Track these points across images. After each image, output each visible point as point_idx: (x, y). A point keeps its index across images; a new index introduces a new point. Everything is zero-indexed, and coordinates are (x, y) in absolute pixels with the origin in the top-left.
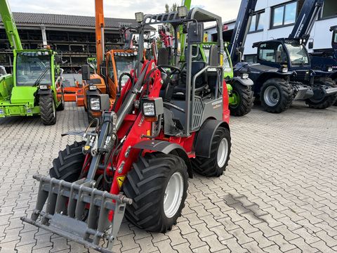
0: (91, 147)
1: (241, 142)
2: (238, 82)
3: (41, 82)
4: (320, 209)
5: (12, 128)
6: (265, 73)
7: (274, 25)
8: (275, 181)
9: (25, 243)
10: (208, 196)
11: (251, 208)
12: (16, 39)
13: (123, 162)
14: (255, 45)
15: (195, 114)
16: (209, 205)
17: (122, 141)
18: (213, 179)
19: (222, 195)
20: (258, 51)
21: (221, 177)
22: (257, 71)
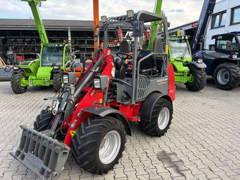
0: (53, 109)
1: (188, 111)
2: (194, 65)
3: (56, 65)
4: (235, 171)
5: (37, 93)
6: (218, 58)
7: (234, 22)
8: (205, 144)
9: (11, 170)
10: (146, 150)
11: (176, 163)
12: (44, 36)
13: (76, 121)
14: (213, 37)
15: (140, 89)
16: (144, 157)
17: (76, 106)
18: (155, 138)
19: (157, 151)
20: (216, 42)
21: (162, 137)
22: (213, 57)
